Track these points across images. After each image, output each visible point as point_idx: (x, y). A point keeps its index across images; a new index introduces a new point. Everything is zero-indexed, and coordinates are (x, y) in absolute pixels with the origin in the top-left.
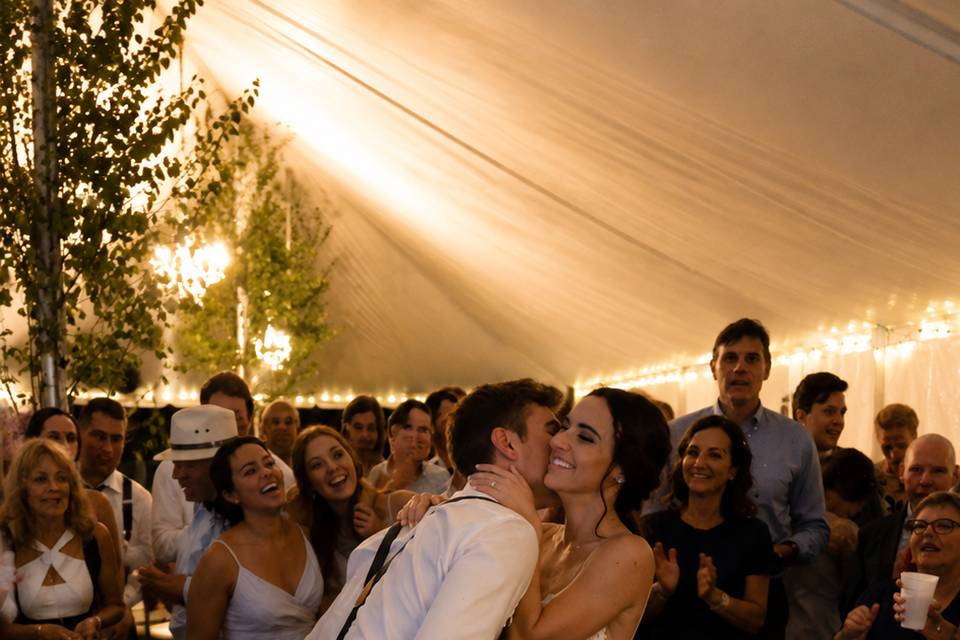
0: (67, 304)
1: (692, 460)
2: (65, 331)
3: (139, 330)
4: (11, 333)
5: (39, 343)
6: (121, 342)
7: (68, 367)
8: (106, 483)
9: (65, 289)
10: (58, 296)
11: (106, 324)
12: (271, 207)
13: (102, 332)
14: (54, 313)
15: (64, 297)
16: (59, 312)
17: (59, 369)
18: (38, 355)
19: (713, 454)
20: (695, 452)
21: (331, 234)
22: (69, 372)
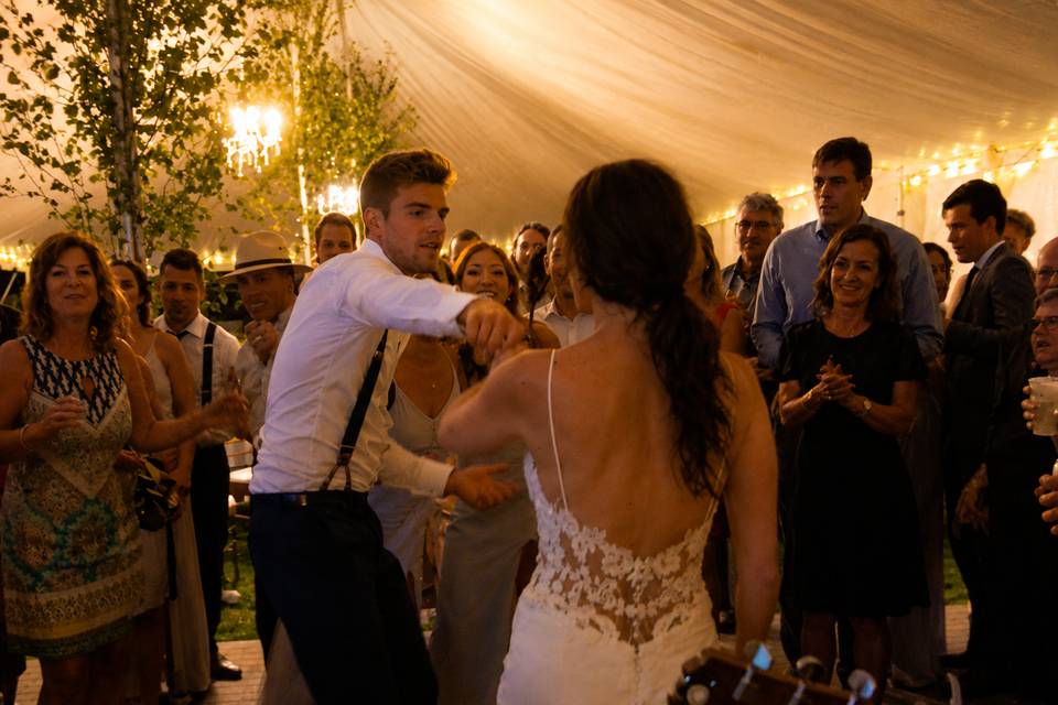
0: (141, 165)
1: (841, 274)
2: (140, 190)
3: (209, 183)
4: (90, 196)
5: (117, 203)
6: (193, 197)
7: (146, 223)
8: (188, 329)
9: (139, 152)
10: (133, 158)
11: (177, 181)
12: (328, 67)
13: (174, 189)
14: (130, 175)
15: (138, 159)
16: (135, 174)
17: (136, 225)
18: (117, 214)
19: (861, 266)
20: (843, 265)
21: (396, 88)
22: (145, 229)
